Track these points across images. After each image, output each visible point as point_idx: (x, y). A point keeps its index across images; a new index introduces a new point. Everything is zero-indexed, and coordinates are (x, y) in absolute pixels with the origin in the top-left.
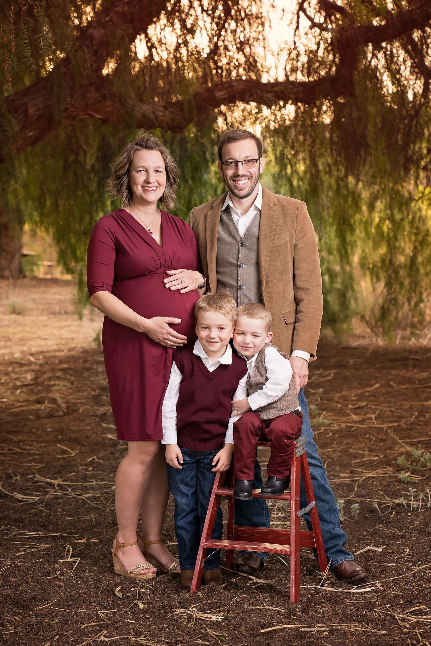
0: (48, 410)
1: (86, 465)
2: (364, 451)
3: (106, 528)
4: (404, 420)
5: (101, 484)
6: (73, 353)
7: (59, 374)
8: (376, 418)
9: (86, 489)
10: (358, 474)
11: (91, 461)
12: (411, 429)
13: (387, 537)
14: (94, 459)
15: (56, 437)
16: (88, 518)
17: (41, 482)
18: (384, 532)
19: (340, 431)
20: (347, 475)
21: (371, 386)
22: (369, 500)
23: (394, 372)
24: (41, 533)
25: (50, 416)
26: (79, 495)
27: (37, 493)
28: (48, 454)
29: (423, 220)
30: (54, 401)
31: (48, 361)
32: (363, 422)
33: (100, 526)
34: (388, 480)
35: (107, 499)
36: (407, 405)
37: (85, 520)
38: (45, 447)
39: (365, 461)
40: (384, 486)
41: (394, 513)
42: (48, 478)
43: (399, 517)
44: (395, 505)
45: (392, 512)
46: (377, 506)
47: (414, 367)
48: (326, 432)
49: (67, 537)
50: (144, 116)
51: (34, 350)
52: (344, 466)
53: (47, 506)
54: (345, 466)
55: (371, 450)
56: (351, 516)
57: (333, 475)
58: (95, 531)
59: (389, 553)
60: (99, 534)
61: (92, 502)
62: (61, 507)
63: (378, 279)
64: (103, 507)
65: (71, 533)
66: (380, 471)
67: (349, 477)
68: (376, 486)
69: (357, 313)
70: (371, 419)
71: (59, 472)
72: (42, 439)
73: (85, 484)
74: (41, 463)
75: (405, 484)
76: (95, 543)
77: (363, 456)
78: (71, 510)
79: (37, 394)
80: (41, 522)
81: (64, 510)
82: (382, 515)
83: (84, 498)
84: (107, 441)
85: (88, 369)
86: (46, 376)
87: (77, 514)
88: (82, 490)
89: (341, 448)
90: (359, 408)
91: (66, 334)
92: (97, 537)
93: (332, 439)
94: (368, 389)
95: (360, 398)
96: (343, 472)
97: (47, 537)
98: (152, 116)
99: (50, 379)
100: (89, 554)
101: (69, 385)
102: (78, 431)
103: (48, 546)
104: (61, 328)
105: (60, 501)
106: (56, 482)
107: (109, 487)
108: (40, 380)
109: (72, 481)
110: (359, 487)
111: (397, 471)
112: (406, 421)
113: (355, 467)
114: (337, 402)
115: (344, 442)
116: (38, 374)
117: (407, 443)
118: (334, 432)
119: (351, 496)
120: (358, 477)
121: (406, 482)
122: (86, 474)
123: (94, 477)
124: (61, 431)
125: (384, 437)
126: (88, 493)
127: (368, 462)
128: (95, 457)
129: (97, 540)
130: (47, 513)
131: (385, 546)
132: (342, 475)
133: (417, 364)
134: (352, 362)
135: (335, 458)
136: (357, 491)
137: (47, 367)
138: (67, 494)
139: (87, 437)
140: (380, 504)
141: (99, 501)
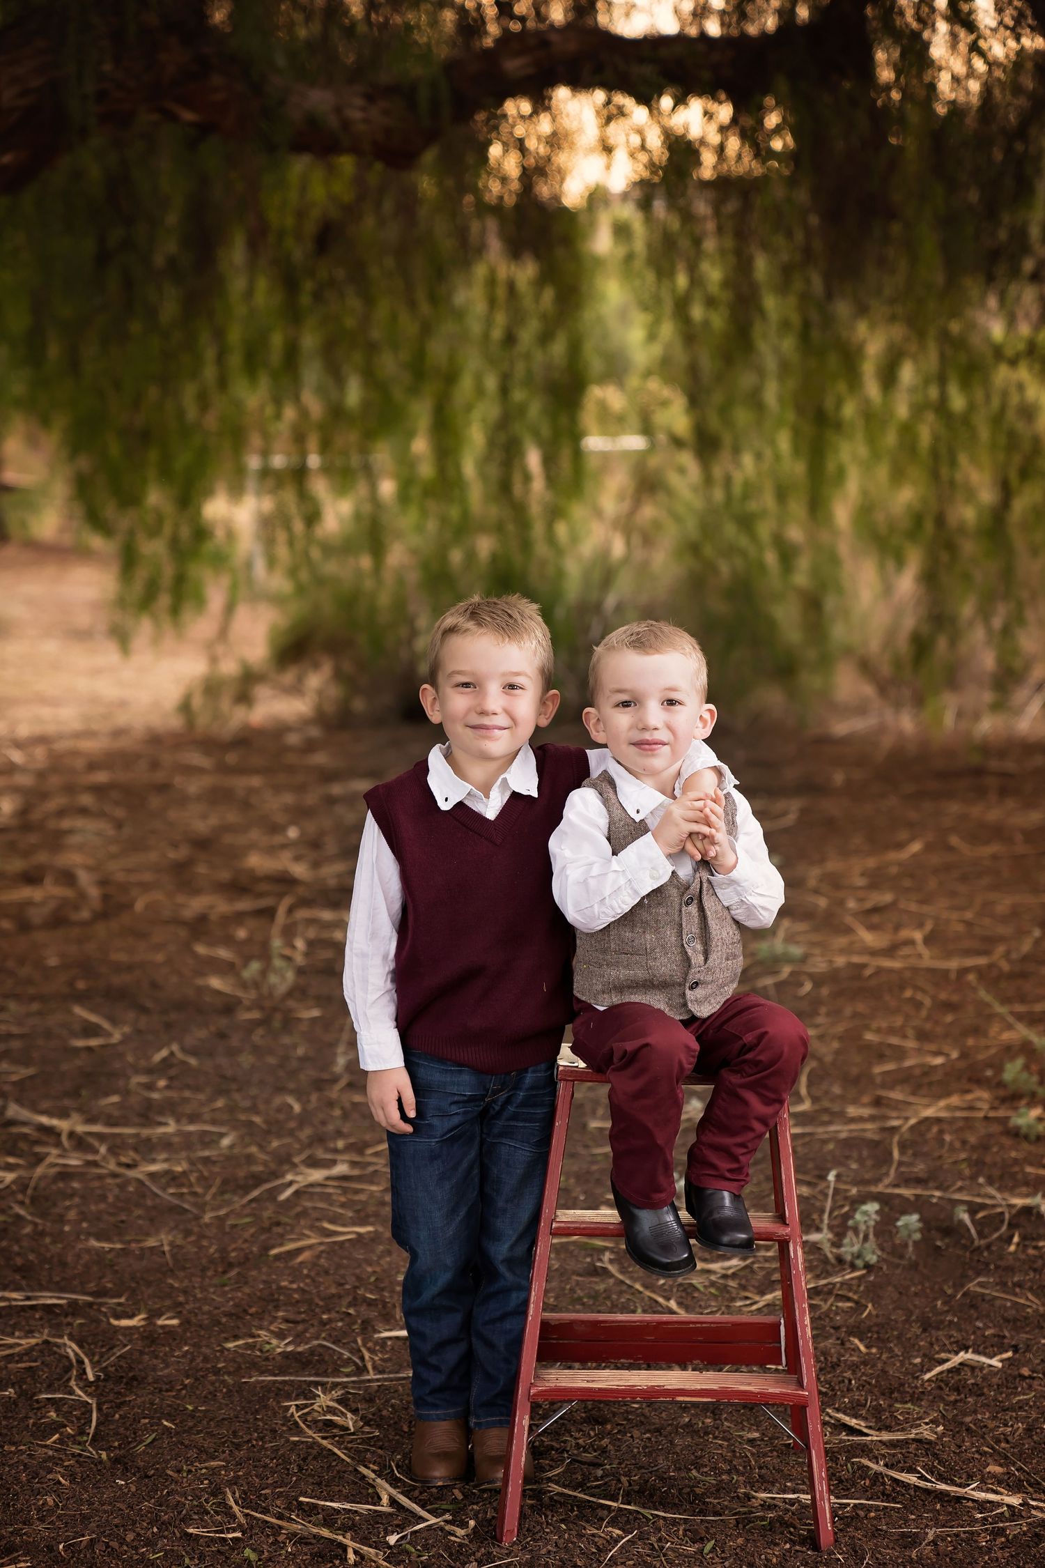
0: (52, 905)
1: (150, 1071)
2: (905, 1037)
3: (203, 1277)
4: (1001, 949)
5: (190, 1133)
6: (123, 743)
7: (86, 800)
8: (928, 941)
9: (146, 1148)
10: (896, 1108)
11: (164, 1060)
12: (1023, 975)
13: (1007, 1320)
14: (172, 1054)
15: (71, 984)
16: (151, 1242)
17: (24, 1124)
18: (998, 1303)
19: (833, 976)
20: (866, 1112)
21: (900, 846)
22: (937, 1193)
23: (954, 808)
24: (15, 1295)
25: (58, 920)
26: (128, 1166)
27: (11, 1160)
28: (48, 1034)
29: (1028, 412)
30: (68, 877)
31: (57, 763)
32: (890, 951)
33: (184, 1269)
34: (983, 1131)
35: (205, 1179)
36: (1004, 903)
37: (142, 1249)
38: (40, 1013)
39: (911, 1068)
40: (974, 1148)
41: (1016, 1239)
42: (42, 1113)
43: (1031, 1251)
44: (1014, 1211)
45: (1012, 1237)
46: (966, 1217)
47: (1003, 792)
48: (795, 980)
49: (90, 1305)
50: (312, 121)
51: (24, 731)
52: (857, 1083)
53: (41, 1200)
54: (856, 1081)
55: (922, 1036)
56: (894, 1246)
57: (826, 1110)
58: (172, 1287)
59: (1023, 1378)
60: (181, 1299)
61: (164, 1189)
62: (77, 1206)
63: (900, 562)
64: (195, 1205)
65: (101, 1293)
66: (955, 1100)
67: (872, 1118)
68: (952, 1149)
69: (848, 651)
70: (911, 942)
71: (75, 1093)
72: (31, 991)
73: (145, 1132)
74: (27, 1064)
75: (1030, 1142)
76: (169, 1331)
77: (900, 1053)
78: (106, 1217)
79: (26, 854)
80: (19, 1254)
81: (83, 1216)
82: (983, 1242)
83: (141, 1176)
84: (208, 999)
85: (163, 788)
86: (52, 805)
87: (117, 1230)
88: (136, 1150)
89: (840, 1028)
90: (876, 910)
91: (107, 689)
92: (178, 1312)
93: (814, 1002)
94: (893, 856)
95: (876, 880)
96: (855, 1102)
97: (33, 1307)
98: (333, 122)
99: (61, 813)
100: (154, 1369)
101: (111, 832)
102: (130, 968)
103: (33, 1341)
104: (96, 672)
105: (76, 1185)
106: (63, 1125)
107: (213, 1141)
108: (36, 816)
109: (111, 1122)
110: (903, 1147)
111: (1004, 1100)
112: (1008, 953)
113: (884, 1086)
114: (816, 892)
115: (848, 1011)
116: (32, 798)
117: (1020, 1017)
118: (818, 981)
119: (887, 1181)
120: (898, 1118)
121: (1033, 1137)
122: (149, 1100)
123: (170, 1108)
124: (86, 967)
125: (955, 998)
126: (154, 1161)
127: (917, 1072)
128: (175, 1047)
129: (175, 1322)
130: (36, 1225)
131: (1010, 1354)
132: (852, 1111)
133: (1008, 787)
134: (839, 778)
135: (829, 1059)
136: (900, 1164)
137: (54, 781)
138: (95, 1164)
139: (154, 985)
140: (973, 1209)
141: (182, 1185)
